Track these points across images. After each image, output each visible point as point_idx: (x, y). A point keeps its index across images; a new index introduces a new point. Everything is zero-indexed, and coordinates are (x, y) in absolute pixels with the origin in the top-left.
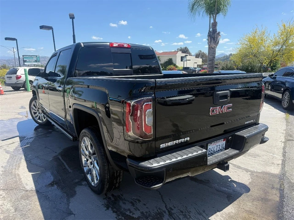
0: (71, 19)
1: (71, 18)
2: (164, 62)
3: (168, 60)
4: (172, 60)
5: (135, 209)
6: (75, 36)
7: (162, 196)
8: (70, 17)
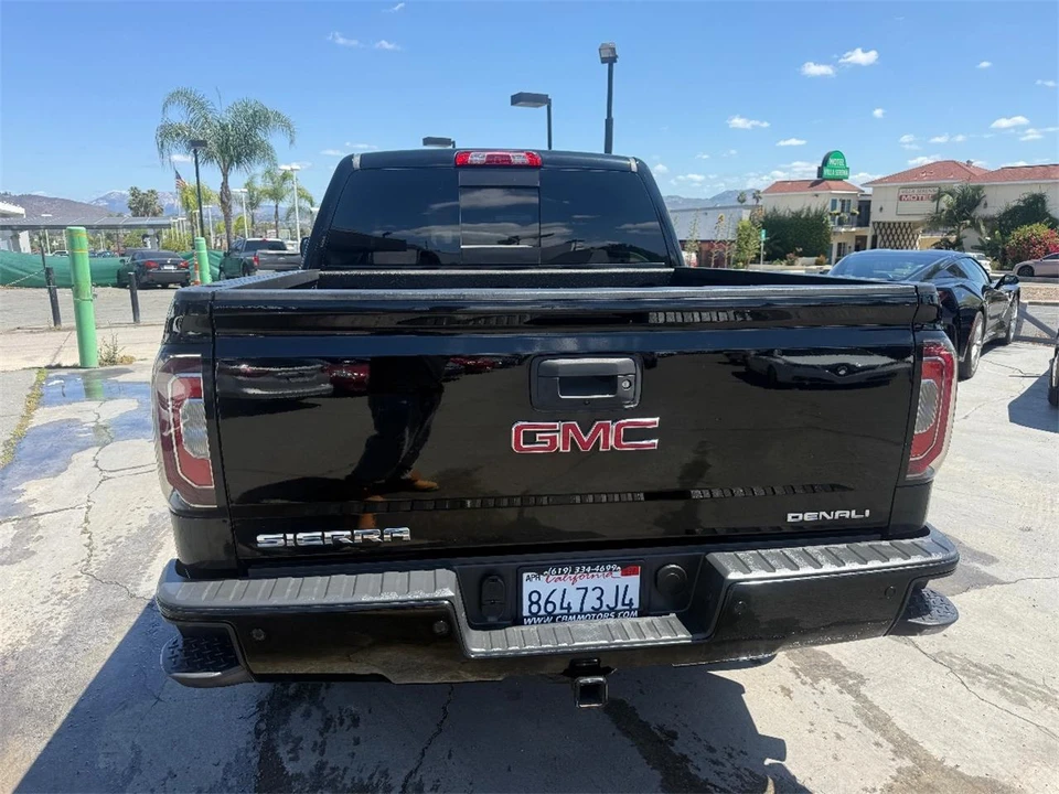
0: (607, 65)
1: (604, 60)
2: (1003, 211)
3: (1024, 201)
4: (1043, 202)
5: (316, 744)
6: (612, 120)
7: (436, 735)
8: (602, 59)
